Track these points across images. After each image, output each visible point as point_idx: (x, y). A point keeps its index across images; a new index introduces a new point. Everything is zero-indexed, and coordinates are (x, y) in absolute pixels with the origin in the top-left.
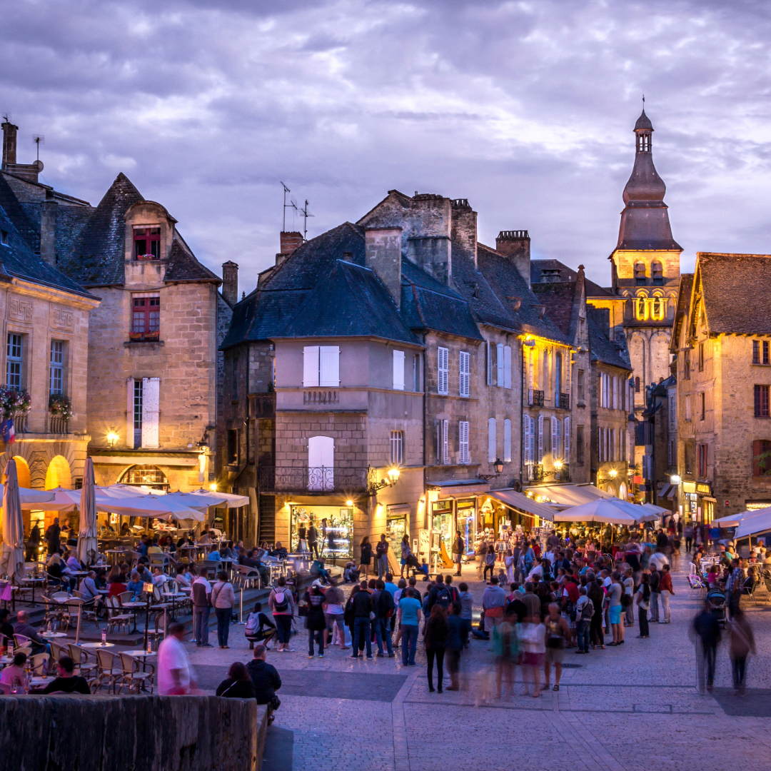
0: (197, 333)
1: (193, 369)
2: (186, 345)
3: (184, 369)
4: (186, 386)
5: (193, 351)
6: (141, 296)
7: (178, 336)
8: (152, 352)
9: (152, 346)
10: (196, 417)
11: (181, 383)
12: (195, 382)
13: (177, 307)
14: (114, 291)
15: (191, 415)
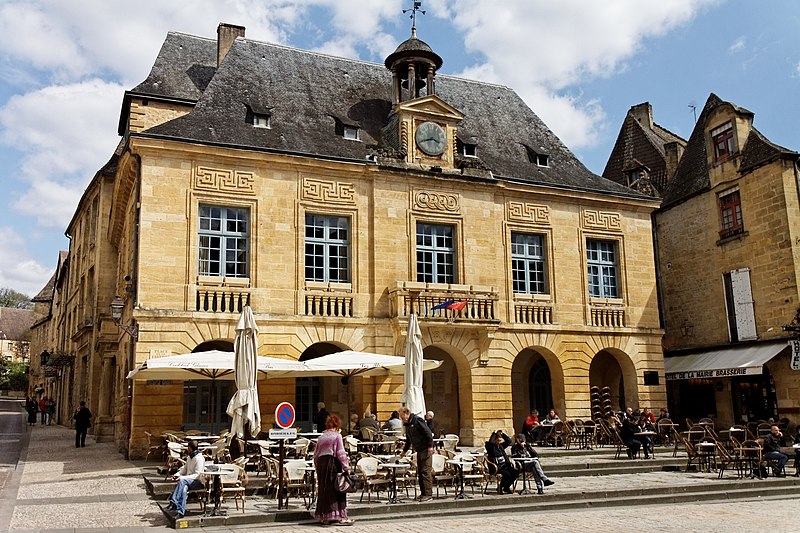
0: (775, 214)
1: (777, 251)
2: (768, 229)
3: (769, 253)
4: (773, 271)
5: (775, 233)
6: (726, 194)
7: (759, 221)
8: (739, 244)
9: (739, 238)
10: (787, 301)
11: (769, 269)
12: (780, 264)
13: (755, 193)
14: (703, 196)
15: (782, 300)
